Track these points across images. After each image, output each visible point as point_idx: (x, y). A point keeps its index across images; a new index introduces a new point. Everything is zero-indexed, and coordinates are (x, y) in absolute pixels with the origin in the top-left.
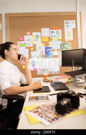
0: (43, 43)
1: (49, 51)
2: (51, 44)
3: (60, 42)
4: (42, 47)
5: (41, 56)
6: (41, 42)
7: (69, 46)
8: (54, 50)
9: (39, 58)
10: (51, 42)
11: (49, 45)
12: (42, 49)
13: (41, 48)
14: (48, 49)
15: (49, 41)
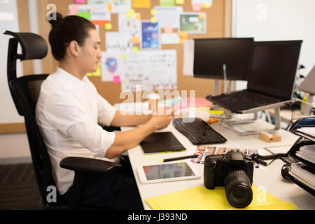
0: (137, 10)
1: (150, 34)
2: (157, 15)
3: (180, 11)
4: (134, 21)
5: (131, 45)
6: (133, 8)
7: (201, 20)
8: (163, 31)
9: (125, 49)
10: (158, 9)
11: (152, 16)
12: (135, 27)
13: (132, 24)
14: (150, 29)
15: (152, 7)
